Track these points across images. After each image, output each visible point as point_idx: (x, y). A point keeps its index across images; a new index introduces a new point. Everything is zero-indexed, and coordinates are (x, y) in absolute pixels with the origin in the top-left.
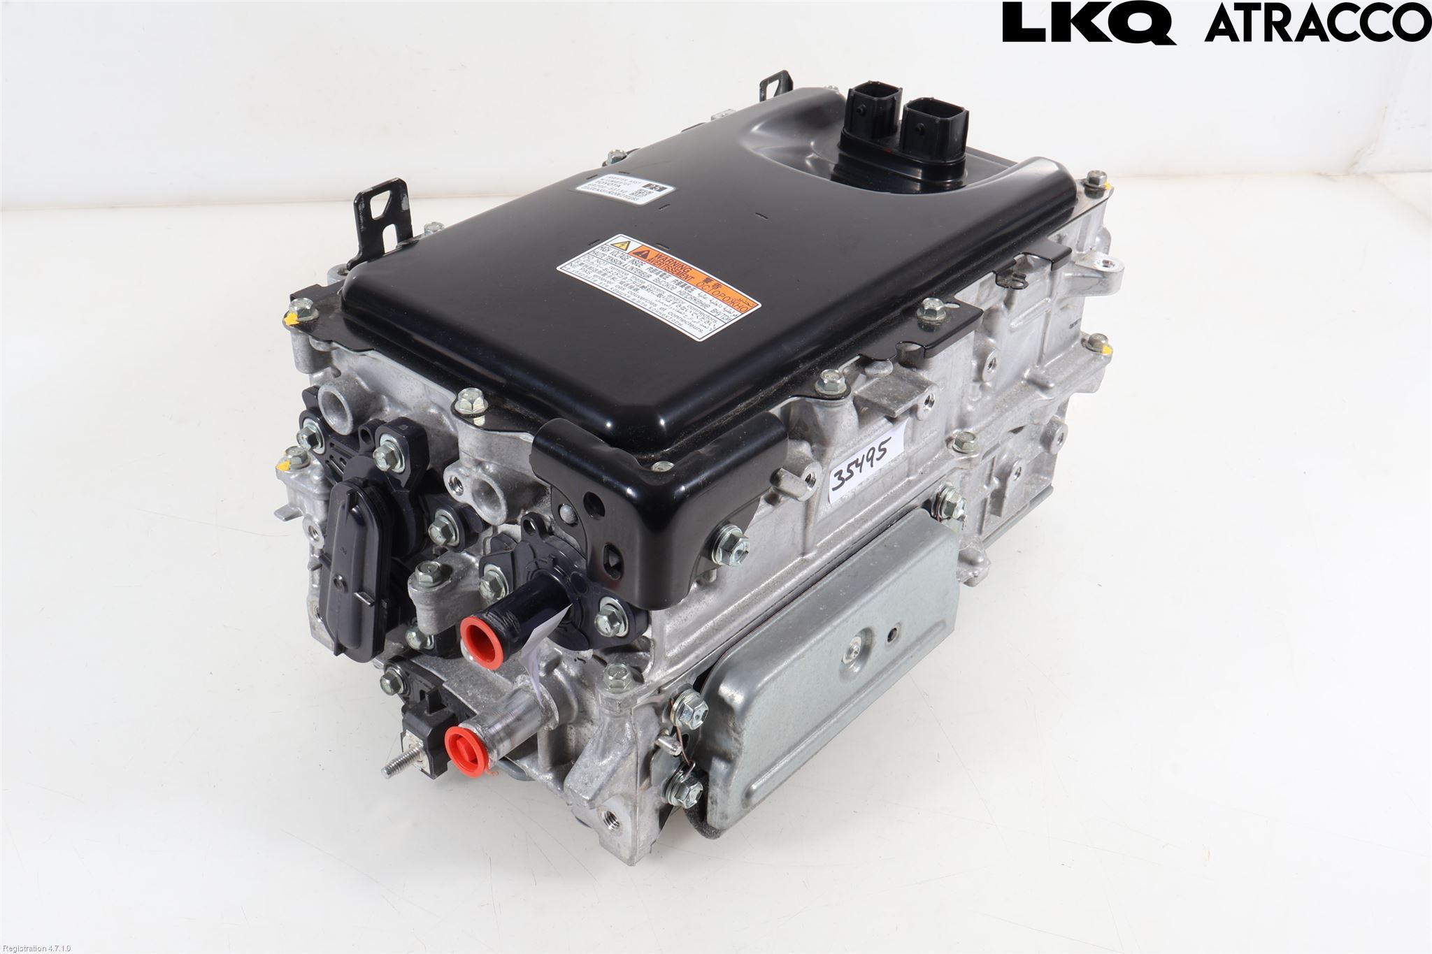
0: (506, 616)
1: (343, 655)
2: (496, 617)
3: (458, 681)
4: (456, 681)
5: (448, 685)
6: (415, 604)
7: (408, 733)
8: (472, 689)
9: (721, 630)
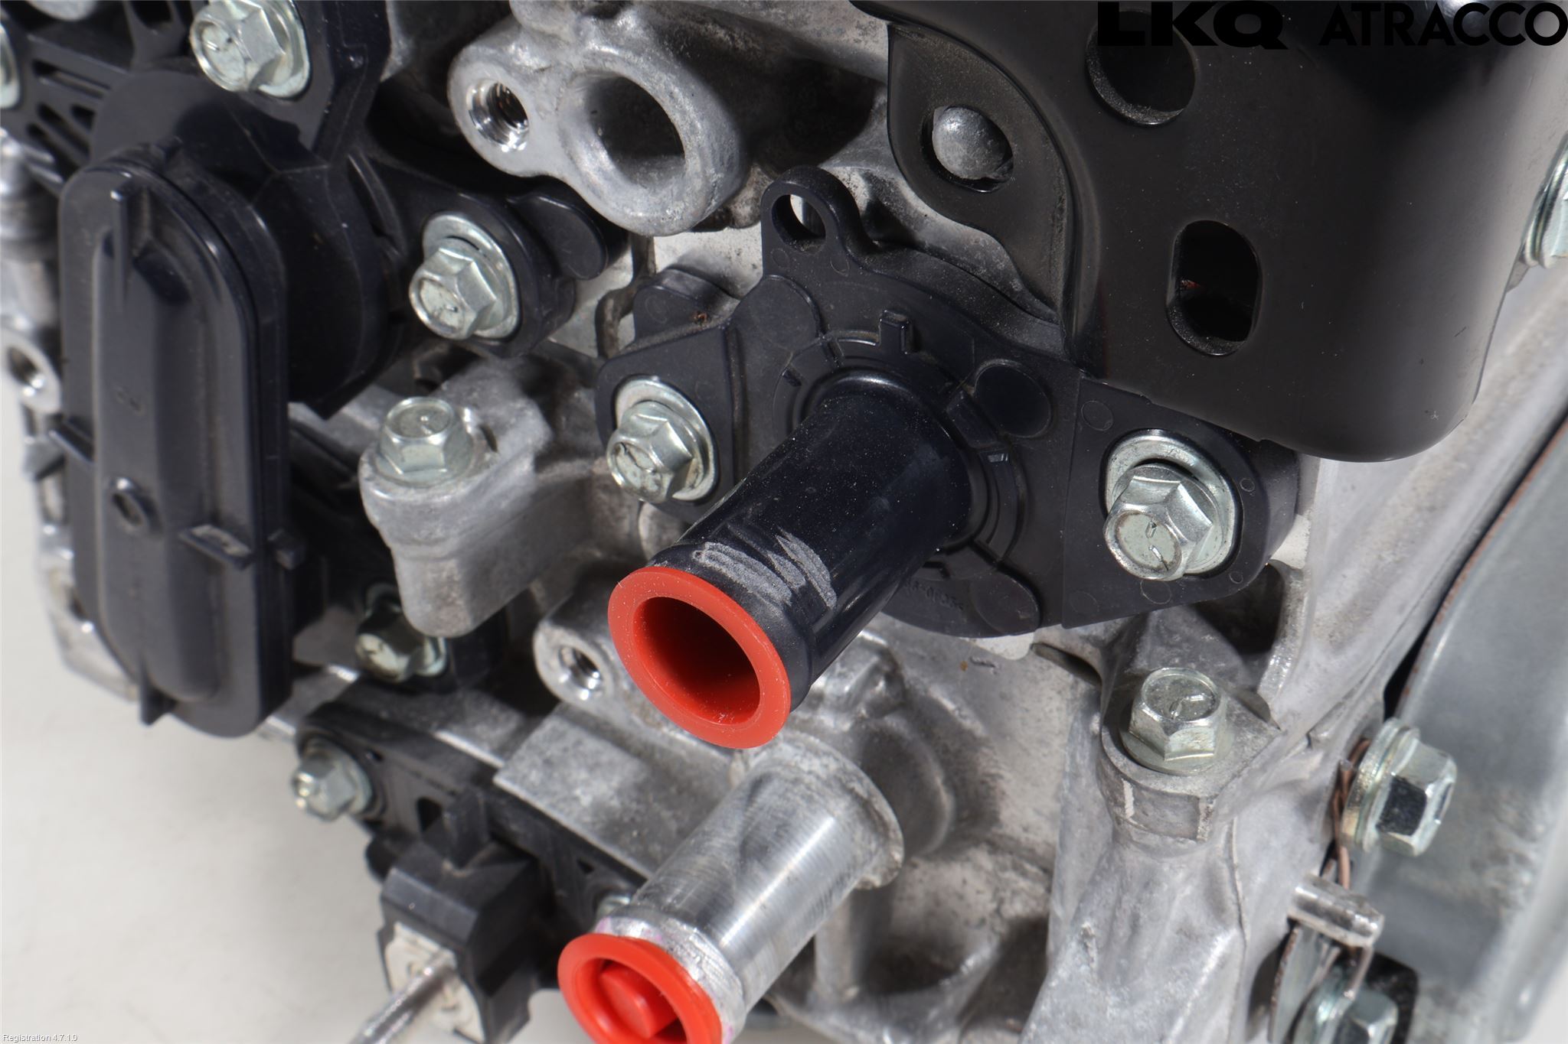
0: (780, 551)
1: (168, 723)
2: (744, 556)
3: (539, 761)
4: (533, 766)
5: (513, 780)
6: (389, 542)
7: (402, 933)
8: (586, 783)
9: (1445, 507)
